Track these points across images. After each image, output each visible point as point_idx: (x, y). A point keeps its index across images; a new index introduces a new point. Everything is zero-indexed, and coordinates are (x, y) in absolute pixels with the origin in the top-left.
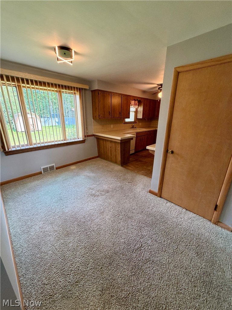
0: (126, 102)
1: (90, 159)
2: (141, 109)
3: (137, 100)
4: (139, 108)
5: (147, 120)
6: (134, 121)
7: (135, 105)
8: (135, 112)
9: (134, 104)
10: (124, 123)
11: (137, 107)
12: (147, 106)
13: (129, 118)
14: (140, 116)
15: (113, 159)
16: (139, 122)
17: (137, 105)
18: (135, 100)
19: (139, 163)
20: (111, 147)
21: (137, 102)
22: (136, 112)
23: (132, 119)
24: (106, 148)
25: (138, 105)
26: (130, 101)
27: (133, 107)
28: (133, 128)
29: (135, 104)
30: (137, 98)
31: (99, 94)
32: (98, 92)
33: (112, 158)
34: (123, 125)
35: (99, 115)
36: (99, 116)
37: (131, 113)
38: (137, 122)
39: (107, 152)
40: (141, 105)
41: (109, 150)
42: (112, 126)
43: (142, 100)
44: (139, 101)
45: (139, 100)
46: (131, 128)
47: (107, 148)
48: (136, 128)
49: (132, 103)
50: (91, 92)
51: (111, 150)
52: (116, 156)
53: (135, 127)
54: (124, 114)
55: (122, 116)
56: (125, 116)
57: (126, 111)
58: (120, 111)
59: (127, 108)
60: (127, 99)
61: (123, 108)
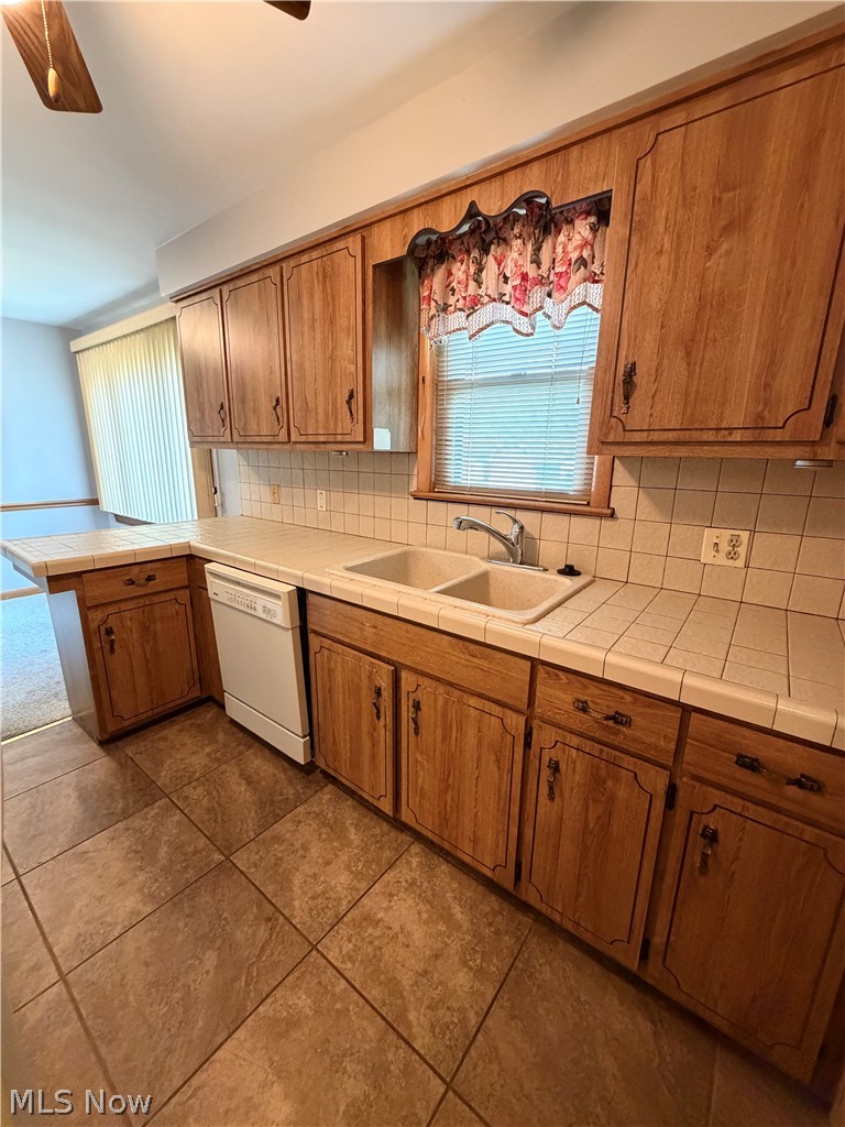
0: (318, 303)
26: (358, 289)
54: (306, 410)
55: (292, 426)
56: (321, 425)
57: (320, 390)
58: (280, 394)
59: (332, 358)
60: (324, 278)
61: (301, 367)
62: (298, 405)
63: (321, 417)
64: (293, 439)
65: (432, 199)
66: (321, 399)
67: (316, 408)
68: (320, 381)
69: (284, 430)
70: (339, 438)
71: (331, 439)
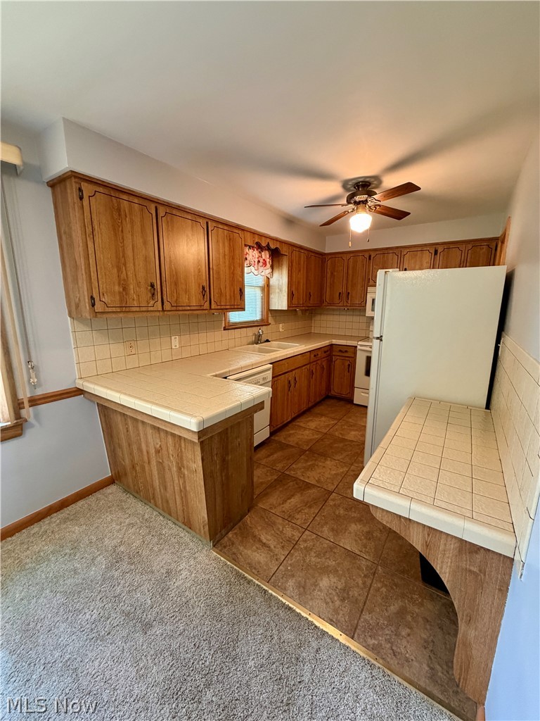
0: (227, 249)
1: (63, 505)
2: (280, 279)
3: (268, 248)
4: (276, 275)
5: (300, 313)
6: (262, 320)
7: (261, 264)
8: (263, 289)
9: (259, 262)
10: (225, 329)
11: (270, 270)
12: (300, 271)
13: (243, 309)
14: (280, 301)
15: (172, 504)
16: (277, 322)
17: (268, 266)
18: (259, 247)
19: (295, 500)
20: (158, 452)
21: (266, 255)
22: (267, 289)
23: (252, 310)
24: (140, 450)
25: (272, 267)
26: (242, 251)
27: (256, 272)
28: (257, 343)
29: (261, 261)
30: (268, 240)
31: (81, 198)
32: (75, 187)
33: (167, 502)
34: (220, 334)
35: (92, 298)
36: (93, 305)
37: (247, 291)
38: (271, 320)
39: (143, 468)
40: (280, 266)
41: (154, 463)
42: (175, 342)
43: (284, 250)
44: (276, 253)
45: (273, 247)
46: (253, 343)
47: (145, 453)
48: (267, 341)
49: (249, 257)
50: (49, 190)
51: (160, 464)
52: (184, 493)
53: (264, 338)
54: (221, 294)
55: (212, 301)
56: (228, 301)
57: (228, 285)
58: (206, 284)
59: (233, 274)
60: (230, 239)
61: (218, 273)
62: (216, 291)
63: (228, 297)
64: (213, 307)
65: (266, 237)
66: (228, 289)
67: (226, 293)
68: (228, 281)
69: (208, 303)
70: (236, 307)
71: (232, 307)
